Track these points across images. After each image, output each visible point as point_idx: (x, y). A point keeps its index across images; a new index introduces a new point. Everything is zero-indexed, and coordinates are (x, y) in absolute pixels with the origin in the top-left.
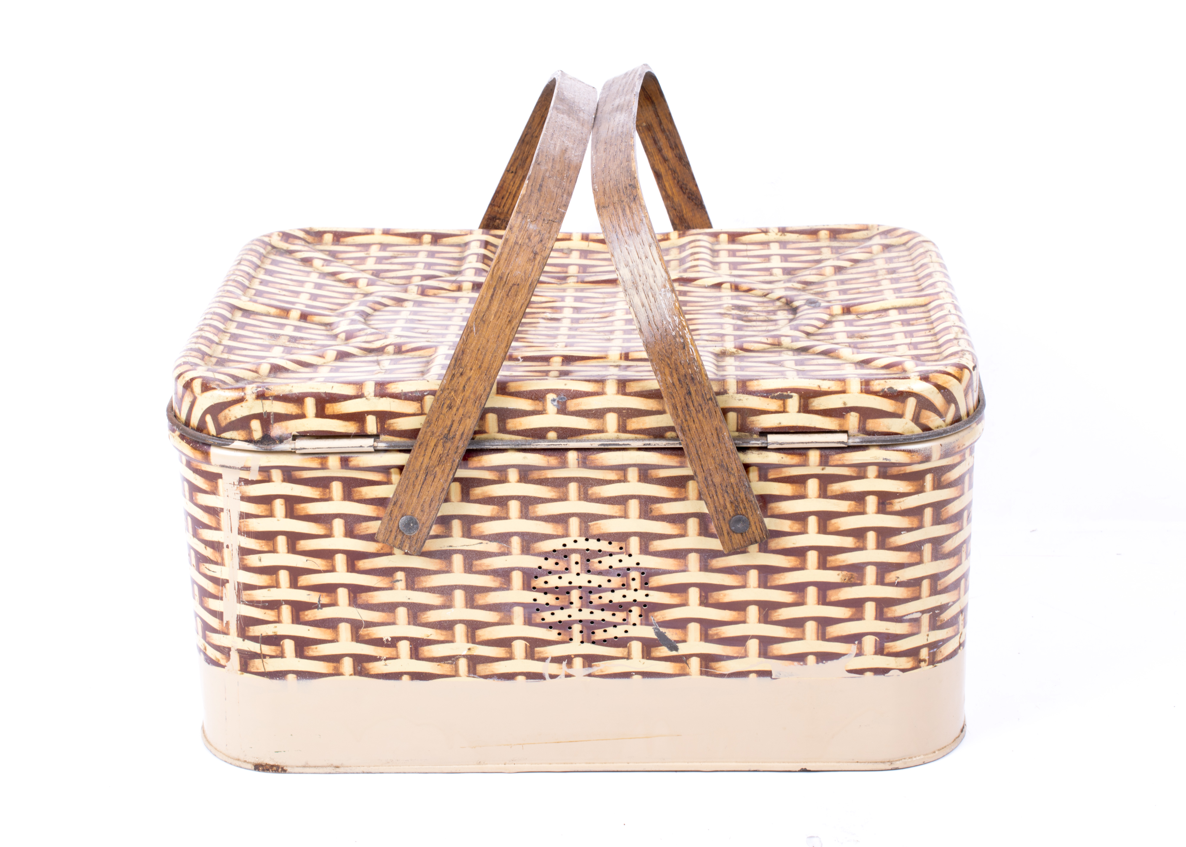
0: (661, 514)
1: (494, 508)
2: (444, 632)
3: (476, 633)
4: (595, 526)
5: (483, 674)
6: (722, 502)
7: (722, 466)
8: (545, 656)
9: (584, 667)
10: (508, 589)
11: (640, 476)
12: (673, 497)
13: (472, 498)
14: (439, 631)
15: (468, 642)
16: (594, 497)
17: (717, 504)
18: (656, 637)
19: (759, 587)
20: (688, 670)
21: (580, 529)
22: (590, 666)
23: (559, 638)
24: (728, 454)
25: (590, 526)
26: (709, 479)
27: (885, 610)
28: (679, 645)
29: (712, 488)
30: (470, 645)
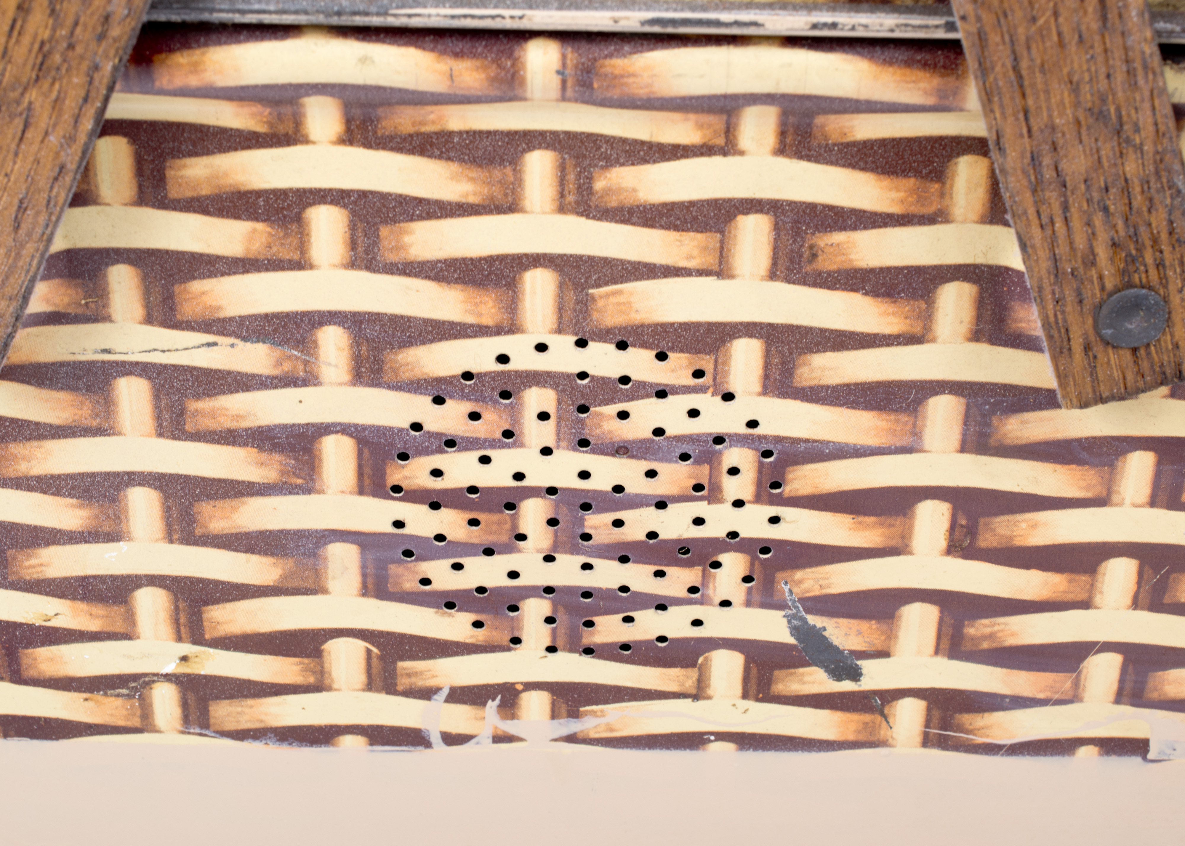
0: (847, 266)
1: (254, 231)
2: (99, 610)
3: (205, 616)
4: (613, 300)
5: (230, 726)
6: (1080, 242)
7: (1100, 116)
8: (432, 683)
9: (554, 715)
10: (307, 490)
11: (782, 134)
12: (895, 209)
13: (174, 192)
14: (82, 606)
15: (179, 639)
16: (613, 203)
17: (1062, 249)
18: (792, 641)
19: (1153, 503)
20: (884, 732)
21: (560, 310)
22: (574, 714)
23: (480, 635)
24: (1130, 73)
25: (593, 298)
26: (1047, 161)
28: (866, 665)
29: (1052, 196)
30: (187, 648)
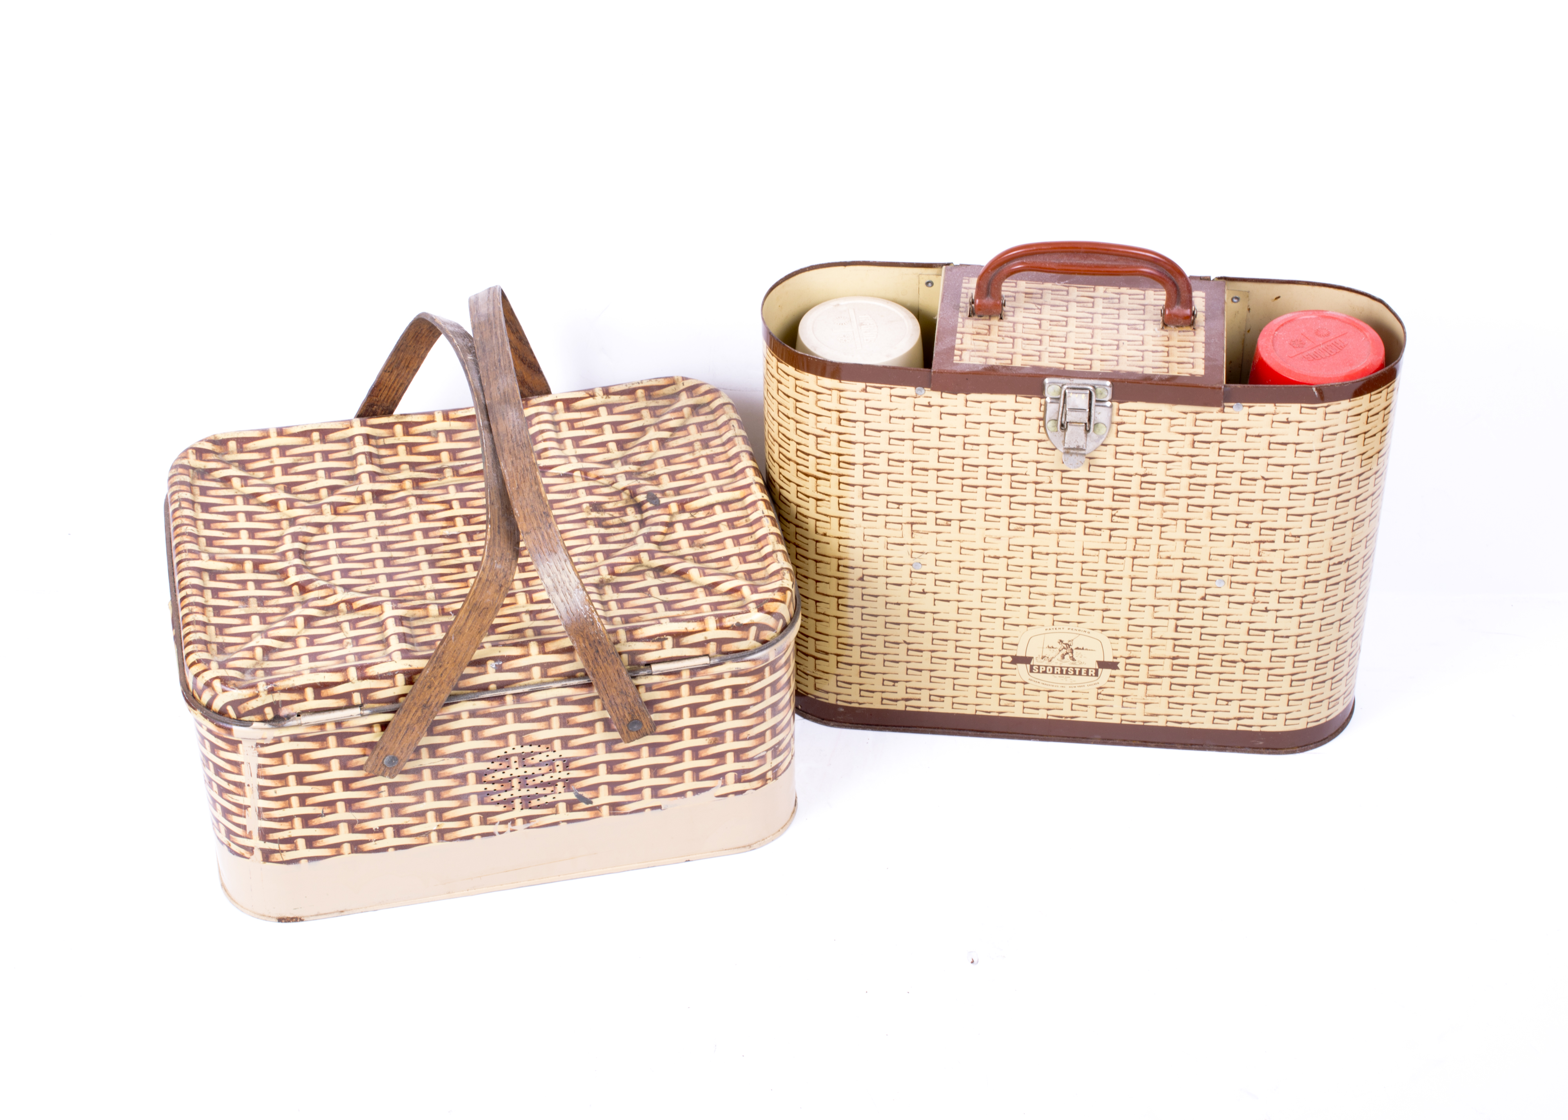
0: (575, 723)
1: (452, 737)
2: (419, 818)
3: (443, 815)
4: (528, 737)
5: (449, 839)
6: (622, 714)
7: (621, 692)
8: (495, 821)
9: (524, 823)
10: (465, 785)
11: (559, 703)
12: (584, 711)
13: (435, 733)
14: (415, 818)
15: (437, 821)
16: (526, 719)
17: (619, 715)
18: (575, 798)
19: (650, 756)
20: (600, 814)
21: (517, 741)
22: (528, 822)
23: (505, 809)
24: (626, 685)
25: (524, 738)
26: (613, 701)
27: (741, 755)
28: (593, 800)
29: (615, 707)
30: (439, 823)
